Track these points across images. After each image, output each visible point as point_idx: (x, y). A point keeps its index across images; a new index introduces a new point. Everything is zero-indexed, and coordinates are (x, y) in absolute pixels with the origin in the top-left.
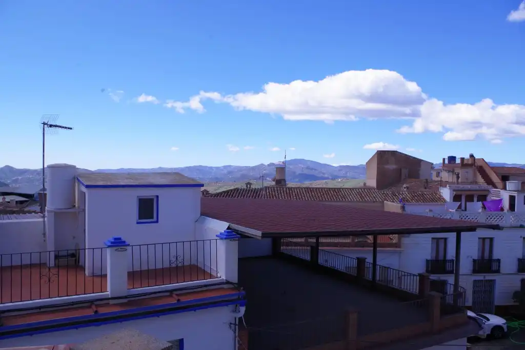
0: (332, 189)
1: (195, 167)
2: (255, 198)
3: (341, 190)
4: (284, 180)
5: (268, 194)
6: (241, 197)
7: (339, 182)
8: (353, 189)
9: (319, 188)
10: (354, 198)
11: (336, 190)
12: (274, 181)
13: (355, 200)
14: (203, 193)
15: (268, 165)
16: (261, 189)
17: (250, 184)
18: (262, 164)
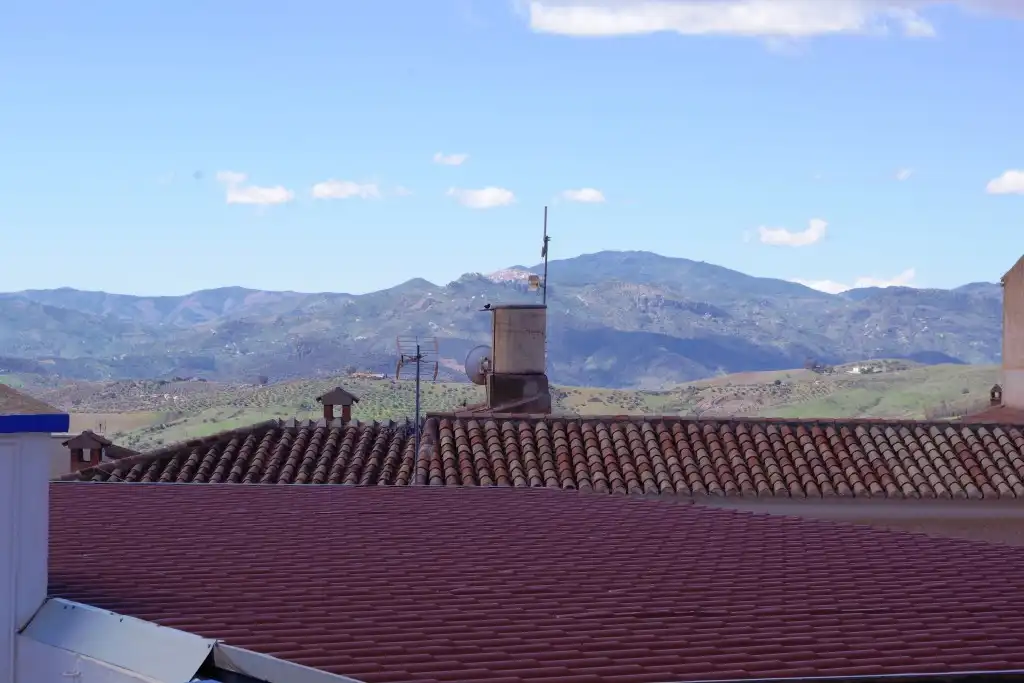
0: (807, 425)
1: (34, 297)
2: (373, 480)
3: (860, 431)
4: (539, 377)
5: (447, 455)
6: (292, 478)
7: (853, 383)
8: (926, 427)
9: (732, 423)
10: (934, 479)
11: (830, 432)
12: (480, 380)
13: (940, 489)
14: (77, 455)
15: (454, 285)
16: (409, 430)
17: (348, 400)
18: (421, 284)
